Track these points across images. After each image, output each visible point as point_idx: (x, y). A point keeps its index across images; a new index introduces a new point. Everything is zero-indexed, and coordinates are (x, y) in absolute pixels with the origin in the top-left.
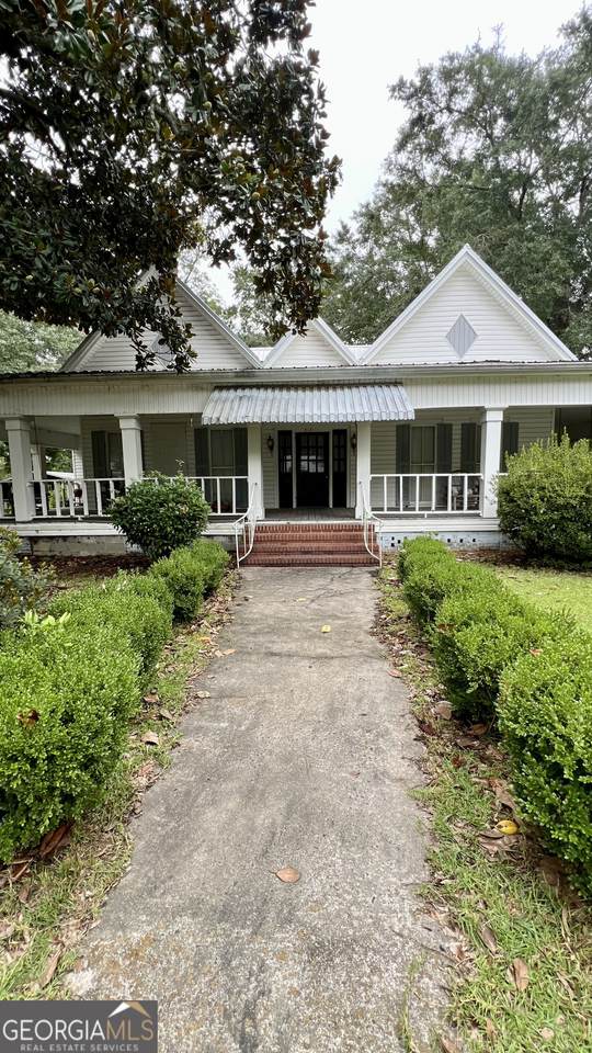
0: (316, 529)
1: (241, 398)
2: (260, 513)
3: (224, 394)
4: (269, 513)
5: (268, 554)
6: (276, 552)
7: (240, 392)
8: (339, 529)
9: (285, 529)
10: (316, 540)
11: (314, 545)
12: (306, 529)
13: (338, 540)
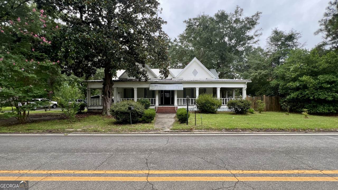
0: (167, 107)
1: (155, 86)
2: (158, 105)
3: (153, 85)
4: (159, 105)
5: (160, 111)
6: (161, 111)
7: (155, 84)
8: (172, 107)
9: (162, 107)
10: (167, 109)
11: (167, 110)
12: (166, 107)
13: (171, 109)
